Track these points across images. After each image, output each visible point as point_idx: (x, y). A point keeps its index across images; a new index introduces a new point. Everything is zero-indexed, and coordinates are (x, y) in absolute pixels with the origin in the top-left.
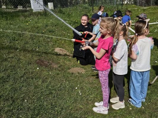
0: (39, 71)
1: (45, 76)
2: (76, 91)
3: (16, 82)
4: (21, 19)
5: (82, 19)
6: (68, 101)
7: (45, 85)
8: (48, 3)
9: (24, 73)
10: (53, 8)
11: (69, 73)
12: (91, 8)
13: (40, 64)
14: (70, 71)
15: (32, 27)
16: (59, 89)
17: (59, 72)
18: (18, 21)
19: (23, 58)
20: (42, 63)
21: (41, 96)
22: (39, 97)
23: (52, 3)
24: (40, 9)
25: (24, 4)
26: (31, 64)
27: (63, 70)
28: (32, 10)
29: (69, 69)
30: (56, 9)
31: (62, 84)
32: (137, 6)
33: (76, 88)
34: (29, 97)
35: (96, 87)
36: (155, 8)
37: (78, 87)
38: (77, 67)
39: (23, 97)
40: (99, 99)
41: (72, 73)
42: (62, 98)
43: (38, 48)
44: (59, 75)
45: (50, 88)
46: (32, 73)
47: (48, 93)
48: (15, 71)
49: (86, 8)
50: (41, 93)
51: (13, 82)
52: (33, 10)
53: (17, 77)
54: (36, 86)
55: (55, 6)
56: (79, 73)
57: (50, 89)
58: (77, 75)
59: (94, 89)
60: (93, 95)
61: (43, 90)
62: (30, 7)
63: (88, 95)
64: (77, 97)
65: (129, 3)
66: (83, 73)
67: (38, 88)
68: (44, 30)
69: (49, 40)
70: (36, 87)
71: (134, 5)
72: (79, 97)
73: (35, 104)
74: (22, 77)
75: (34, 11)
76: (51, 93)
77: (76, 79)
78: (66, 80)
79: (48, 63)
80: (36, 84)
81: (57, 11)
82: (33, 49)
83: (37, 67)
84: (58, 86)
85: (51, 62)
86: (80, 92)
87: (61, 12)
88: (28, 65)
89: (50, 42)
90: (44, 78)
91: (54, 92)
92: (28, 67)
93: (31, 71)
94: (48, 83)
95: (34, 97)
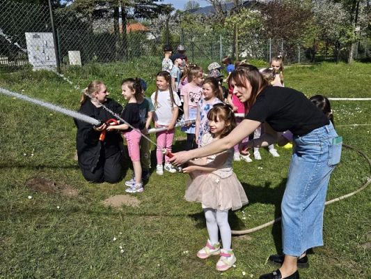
0: (31, 201)
2: (114, 244)
6: (91, 267)
7: (43, 233)
8: (70, 52)
10: (80, 63)
11: (102, 207)
13: (37, 188)
14: (107, 203)
17: (80, 206)
20: (40, 186)
21: (30, 257)
23: (79, 52)
24: (50, 64)
26: (13, 187)
27: (90, 200)
28: (29, 66)
29: (103, 198)
31: (81, 232)
32: (268, 62)
33: (115, 239)
34: (2, 260)
35: (159, 235)
36: (303, 68)
37: (119, 236)
40: (162, 260)
41: (110, 208)
42: (79, 261)
43: (35, 152)
44: (79, 212)
45: (54, 239)
46: (14, 207)
47: (47, 250)
50: (32, 250)
52: (32, 66)
54: (22, 236)
55: (83, 60)
56: (124, 207)
57: (53, 241)
58: (120, 211)
59: (153, 241)
60: (150, 253)
61: (36, 245)
62: (28, 58)
63: (138, 253)
64: (115, 259)
66: (133, 206)
67: (25, 239)
69: (62, 134)
72: (118, 257)
73: (15, 275)
75: (34, 69)
76: (55, 251)
77: (117, 220)
78: (93, 222)
79: (55, 184)
80: (22, 232)
81: (87, 70)
82: (22, 154)
83: (29, 195)
84: (74, 235)
85: (63, 183)
86: (121, 248)
87: (95, 72)
88: (8, 190)
89: (64, 140)
90: (43, 218)
91: (61, 248)
92: (7, 195)
93: (12, 202)
94: (49, 229)
95: (12, 260)
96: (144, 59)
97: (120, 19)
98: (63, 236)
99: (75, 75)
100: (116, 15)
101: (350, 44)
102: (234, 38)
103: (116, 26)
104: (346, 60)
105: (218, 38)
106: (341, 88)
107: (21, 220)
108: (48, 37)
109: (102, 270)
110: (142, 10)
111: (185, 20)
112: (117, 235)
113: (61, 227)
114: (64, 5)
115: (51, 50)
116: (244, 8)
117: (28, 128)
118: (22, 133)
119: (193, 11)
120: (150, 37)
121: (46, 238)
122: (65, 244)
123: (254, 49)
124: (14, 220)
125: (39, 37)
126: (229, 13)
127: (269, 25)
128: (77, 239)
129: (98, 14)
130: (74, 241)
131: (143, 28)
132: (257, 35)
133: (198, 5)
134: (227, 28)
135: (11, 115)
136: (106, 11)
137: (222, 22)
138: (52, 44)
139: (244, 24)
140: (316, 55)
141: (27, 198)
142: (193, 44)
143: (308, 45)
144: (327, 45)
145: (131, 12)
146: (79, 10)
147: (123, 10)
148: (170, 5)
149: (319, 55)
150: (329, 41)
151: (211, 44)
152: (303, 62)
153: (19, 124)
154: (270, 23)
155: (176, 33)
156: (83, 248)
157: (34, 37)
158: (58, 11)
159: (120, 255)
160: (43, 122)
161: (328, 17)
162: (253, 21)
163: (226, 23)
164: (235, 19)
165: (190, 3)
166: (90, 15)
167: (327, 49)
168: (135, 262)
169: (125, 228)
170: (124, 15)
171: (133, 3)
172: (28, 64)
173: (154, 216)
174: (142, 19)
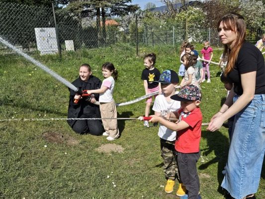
0: (46, 149)
1: (56, 159)
2: (108, 181)
3: (9, 168)
4: (19, 66)
5: (80, 70)
6: (93, 198)
7: (57, 172)
8: (66, 41)
9: (23, 154)
10: (73, 49)
11: (97, 153)
12: (136, 49)
13: (50, 139)
14: (100, 150)
15: (38, 80)
16: (80, 178)
17: (81, 152)
18: (14, 70)
19: (20, 130)
20: (52, 138)
21: (49, 191)
22: (46, 193)
23: (72, 41)
24: (52, 50)
25: (26, 42)
26: (33, 139)
27: (87, 148)
28: (38, 52)
29: (97, 146)
30: (78, 51)
31: (84, 171)
33: (108, 177)
34: (29, 193)
35: (140, 174)
37: (111, 174)
38: (110, 143)
39: (20, 192)
40: (145, 193)
41: (102, 154)
42: (85, 194)
43: (47, 113)
44: (81, 156)
45: (65, 177)
46: (35, 154)
47: (61, 185)
48: (7, 150)
49: (127, 49)
50: (50, 185)
51: (3, 168)
52: (40, 52)
53: (10, 160)
54: (42, 174)
55: (76, 47)
56: (113, 153)
57: (64, 179)
58: (110, 156)
59: (136, 178)
60: (135, 187)
61: (53, 182)
62: (36, 46)
63: (126, 187)
64: (109, 191)
65: (195, 40)
66: (119, 152)
67: (45, 178)
68: (57, 85)
69: (65, 100)
70: (41, 176)
72: (112, 190)
74: (18, 160)
75: (41, 54)
76: (67, 186)
77: (108, 163)
78: (91, 164)
79: (62, 137)
80: (42, 172)
81: (80, 54)
82: (38, 115)
83: (45, 145)
84: (79, 174)
85: (68, 135)
86: (113, 183)
87: (85, 55)
88: (30, 141)
89: (66, 104)
90: (55, 161)
91: (70, 183)
92: (29, 145)
93: (33, 150)
94: (61, 170)
95: (37, 193)
96: (118, 45)
97: (101, 17)
98: (71, 175)
99: (71, 57)
100: (98, 14)
102: (184, 28)
103: (98, 22)
107: (41, 163)
108: (52, 31)
110: (116, 10)
111: (147, 16)
112: (110, 174)
113: (70, 168)
114: (61, 8)
115: (54, 40)
116: (190, 6)
117: (41, 96)
118: (37, 100)
119: (152, 9)
120: (121, 29)
121: (59, 176)
122: (73, 180)
123: (197, 36)
124: (36, 163)
125: (44, 31)
126: (178, 11)
127: (208, 18)
128: (81, 177)
129: (85, 14)
131: (116, 23)
132: (199, 26)
133: (154, 5)
134: (177, 21)
135: (28, 87)
136: (91, 11)
137: (173, 17)
138: (54, 35)
139: (190, 18)
142: (153, 33)
145: (108, 11)
146: (72, 10)
147: (103, 9)
148: (137, 5)
151: (166, 34)
153: (34, 93)
154: (209, 17)
155: (140, 26)
156: (86, 184)
157: (41, 31)
158: (57, 12)
159: (114, 189)
160: (51, 91)
161: (252, 11)
162: (196, 15)
164: (183, 15)
165: (148, 4)
166: (80, 14)
167: (251, 35)
168: (125, 194)
169: (115, 169)
170: (104, 13)
171: (110, 4)
172: (37, 50)
173: (135, 160)
174: (116, 16)
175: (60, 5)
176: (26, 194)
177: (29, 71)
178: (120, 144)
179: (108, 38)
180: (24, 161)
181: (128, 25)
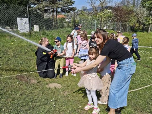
0: (18, 85)
4: (6, 39)
6: (42, 112)
7: (23, 97)
8: (34, 26)
9: (5, 87)
10: (39, 31)
11: (46, 88)
13: (21, 79)
14: (48, 86)
15: (16, 47)
17: (37, 87)
18: (4, 40)
19: (4, 74)
20: (22, 78)
21: (17, 107)
23: (38, 26)
24: (26, 30)
26: (11, 79)
27: (41, 85)
29: (47, 84)
31: (38, 97)
32: (115, 31)
33: (51, 101)
34: (7, 107)
35: (69, 100)
36: (129, 34)
38: (54, 83)
41: (49, 88)
42: (37, 109)
43: (20, 65)
44: (37, 89)
45: (27, 100)
46: (12, 87)
47: (24, 104)
50: (18, 104)
55: (40, 29)
56: (55, 88)
58: (54, 90)
59: (67, 102)
60: (66, 107)
61: (20, 102)
63: (61, 107)
64: (51, 108)
65: (108, 28)
66: (59, 88)
67: (16, 100)
68: (27, 50)
69: (31, 58)
70: (14, 99)
71: (112, 31)
72: (52, 108)
74: (2, 90)
76: (27, 104)
77: (52, 93)
78: (42, 94)
79: (28, 78)
80: (15, 97)
81: (41, 33)
82: (15, 66)
84: (35, 99)
85: (31, 78)
86: (54, 104)
87: (44, 34)
88: (9, 80)
89: (32, 60)
90: (23, 91)
91: (30, 103)
92: (9, 82)
93: (11, 85)
94: (25, 96)
95: (11, 107)
96: (64, 29)
97: (55, 13)
98: (31, 99)
99: (36, 35)
100: (53, 11)
101: (149, 24)
102: (101, 21)
103: (53, 16)
104: (147, 31)
105: (94, 21)
106: (145, 43)
107: (14, 92)
108: (26, 20)
109: (46, 113)
110: (64, 10)
111: (81, 14)
112: (52, 99)
113: (30, 95)
114: (33, 7)
115: (27, 25)
116: (105, 9)
117: (18, 55)
118: (15, 57)
119: (84, 10)
120: (67, 20)
121: (24, 99)
123: (109, 26)
124: (11, 92)
125: (22, 19)
126: (99, 11)
127: (115, 16)
128: (36, 100)
129: (46, 11)
130: (35, 101)
131: (64, 17)
132: (110, 20)
133: (86, 8)
134: (98, 17)
135: (11, 50)
136: (49, 10)
137: (96, 15)
138: (28, 22)
139: (105, 16)
140: (135, 29)
141: (17, 83)
142: (84, 23)
143: (132, 25)
144: (139, 25)
145: (59, 10)
146: (39, 9)
147: (56, 9)
148: (75, 8)
149: (136, 29)
150: (140, 23)
151: (92, 24)
152: (130, 31)
153: (14, 54)
155: (77, 19)
156: (38, 104)
157: (21, 19)
158: (31, 9)
159: (54, 107)
160: (23, 53)
161: (140, 13)
162: (109, 14)
163: (98, 15)
164: (102, 14)
165: (83, 7)
166: (43, 11)
167: (140, 27)
168: (59, 110)
169: (56, 97)
170: (57, 11)
171: (60, 6)
172: (18, 30)
173: (67, 92)
174: (64, 13)
175: (32, 6)
176: (5, 108)
177: (12, 42)
178: (60, 84)
179: (58, 25)
180: (5, 90)
181: (70, 18)
